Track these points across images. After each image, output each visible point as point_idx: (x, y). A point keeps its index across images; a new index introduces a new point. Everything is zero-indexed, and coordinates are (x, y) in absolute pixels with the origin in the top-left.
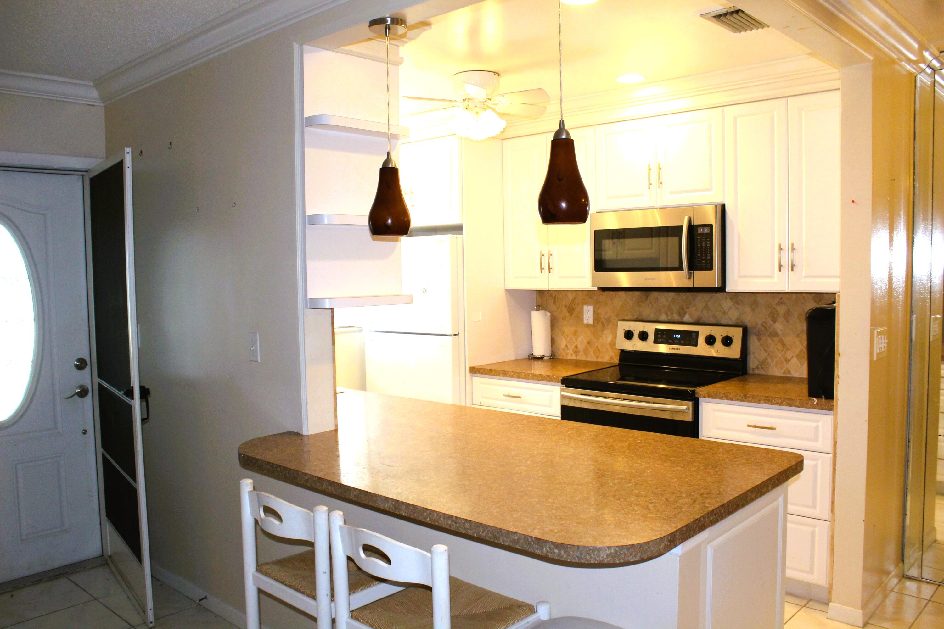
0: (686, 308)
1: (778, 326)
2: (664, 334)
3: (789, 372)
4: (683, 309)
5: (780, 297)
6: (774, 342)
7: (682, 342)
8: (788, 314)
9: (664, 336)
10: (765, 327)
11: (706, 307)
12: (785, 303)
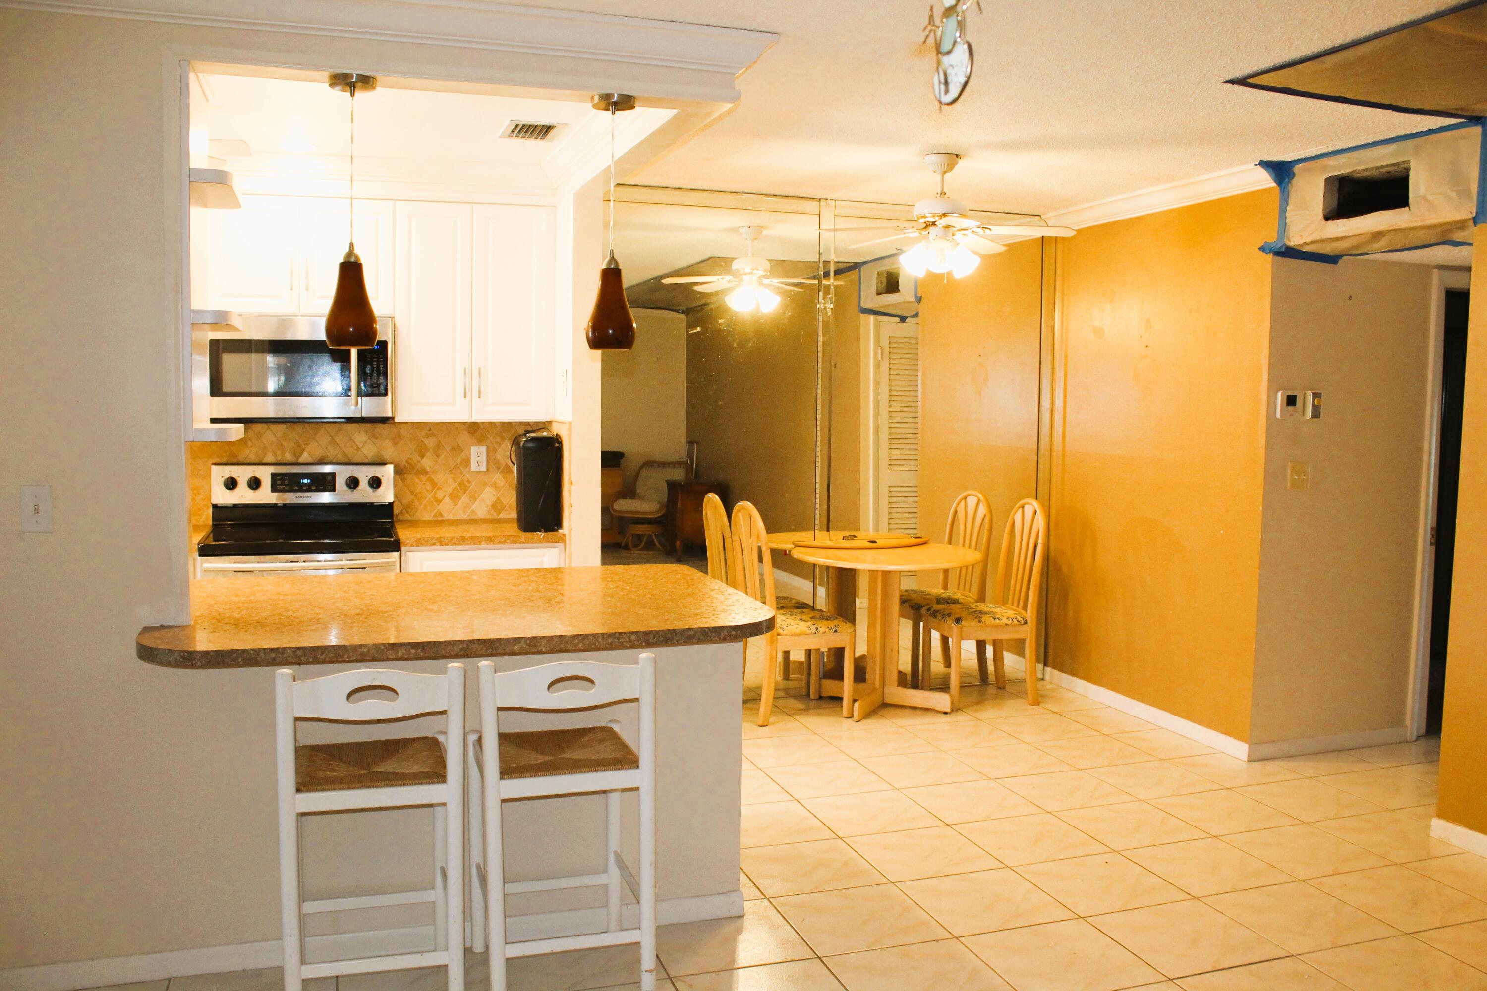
0: (304, 444)
1: (427, 463)
2: (286, 480)
3: (441, 515)
4: (299, 446)
5: (428, 428)
6: (421, 481)
7: (314, 488)
8: (439, 446)
9: (286, 482)
10: (411, 465)
11: (333, 441)
12: (434, 435)
